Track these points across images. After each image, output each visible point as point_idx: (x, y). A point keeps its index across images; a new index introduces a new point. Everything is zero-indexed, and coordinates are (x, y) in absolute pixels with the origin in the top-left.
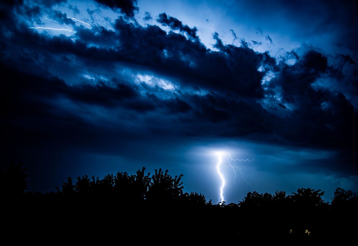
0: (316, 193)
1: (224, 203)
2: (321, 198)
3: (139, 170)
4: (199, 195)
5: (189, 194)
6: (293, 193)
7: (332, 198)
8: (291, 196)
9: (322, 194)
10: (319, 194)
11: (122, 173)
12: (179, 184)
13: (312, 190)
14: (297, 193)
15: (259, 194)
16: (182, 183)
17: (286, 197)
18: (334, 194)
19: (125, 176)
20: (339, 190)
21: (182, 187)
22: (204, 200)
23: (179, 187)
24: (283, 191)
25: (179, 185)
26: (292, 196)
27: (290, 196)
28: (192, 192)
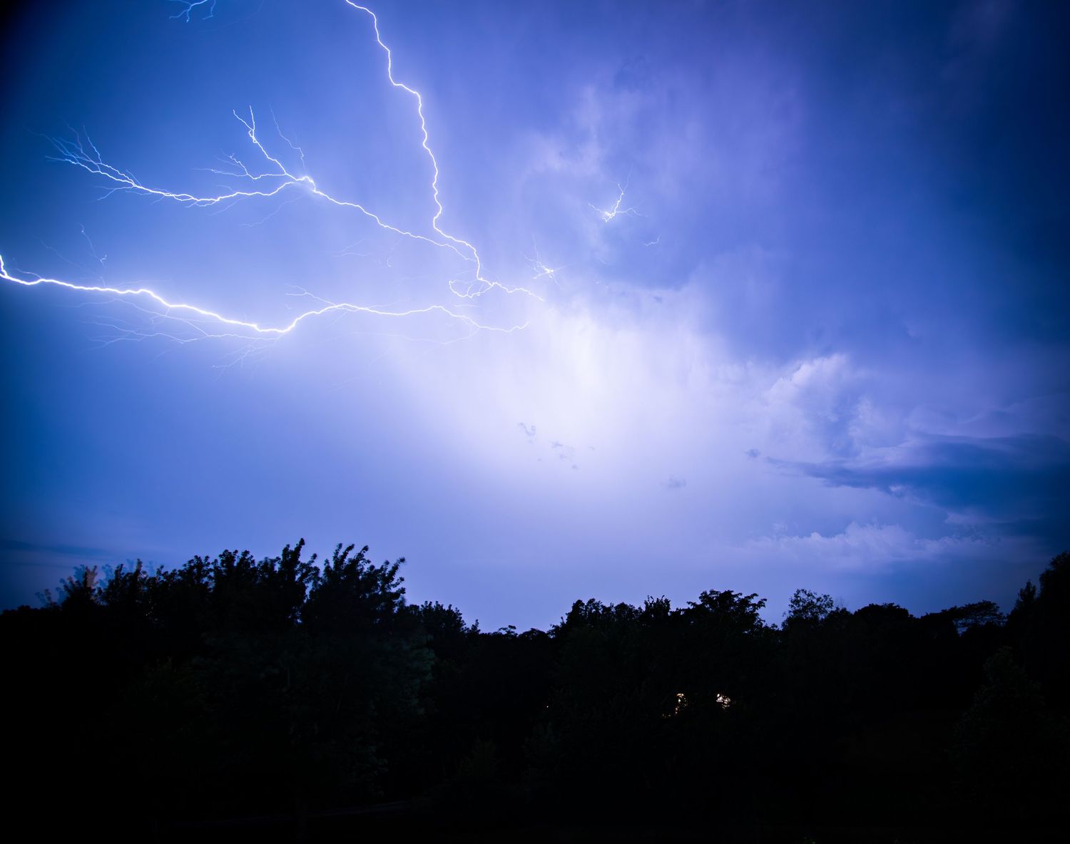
0: (745, 602)
1: (512, 630)
2: (757, 614)
3: (288, 546)
4: (446, 608)
5: (421, 607)
6: (689, 603)
7: (785, 613)
8: (683, 610)
9: (761, 604)
10: (754, 605)
11: (236, 552)
12: (394, 582)
13: (736, 596)
14: (699, 602)
15: (603, 607)
16: (402, 579)
17: (671, 612)
18: (791, 604)
19: (245, 561)
20: (802, 595)
21: (403, 591)
22: (460, 621)
23: (394, 590)
24: (664, 599)
25: (395, 586)
26: (687, 611)
27: (681, 610)
28: (426, 602)
